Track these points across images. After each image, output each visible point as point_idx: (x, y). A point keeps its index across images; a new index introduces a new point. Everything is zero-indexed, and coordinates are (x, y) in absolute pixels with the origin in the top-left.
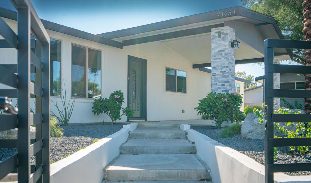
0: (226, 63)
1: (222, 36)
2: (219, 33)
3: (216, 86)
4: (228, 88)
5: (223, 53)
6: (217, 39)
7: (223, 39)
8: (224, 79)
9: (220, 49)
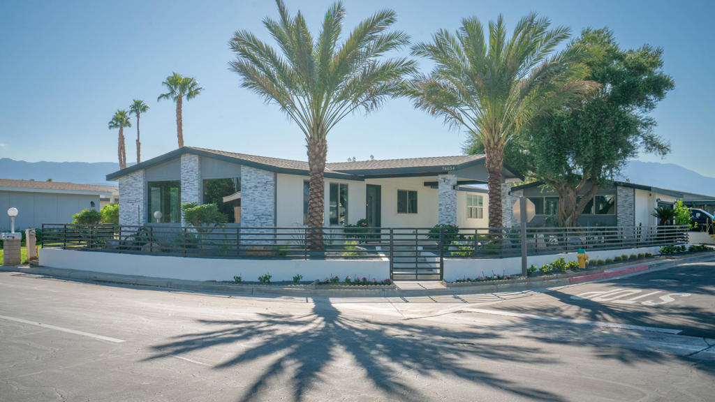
0: (449, 202)
1: (446, 181)
2: (444, 179)
3: (441, 218)
4: (450, 220)
5: (447, 194)
6: (443, 183)
7: (447, 184)
8: (447, 213)
9: (444, 191)
